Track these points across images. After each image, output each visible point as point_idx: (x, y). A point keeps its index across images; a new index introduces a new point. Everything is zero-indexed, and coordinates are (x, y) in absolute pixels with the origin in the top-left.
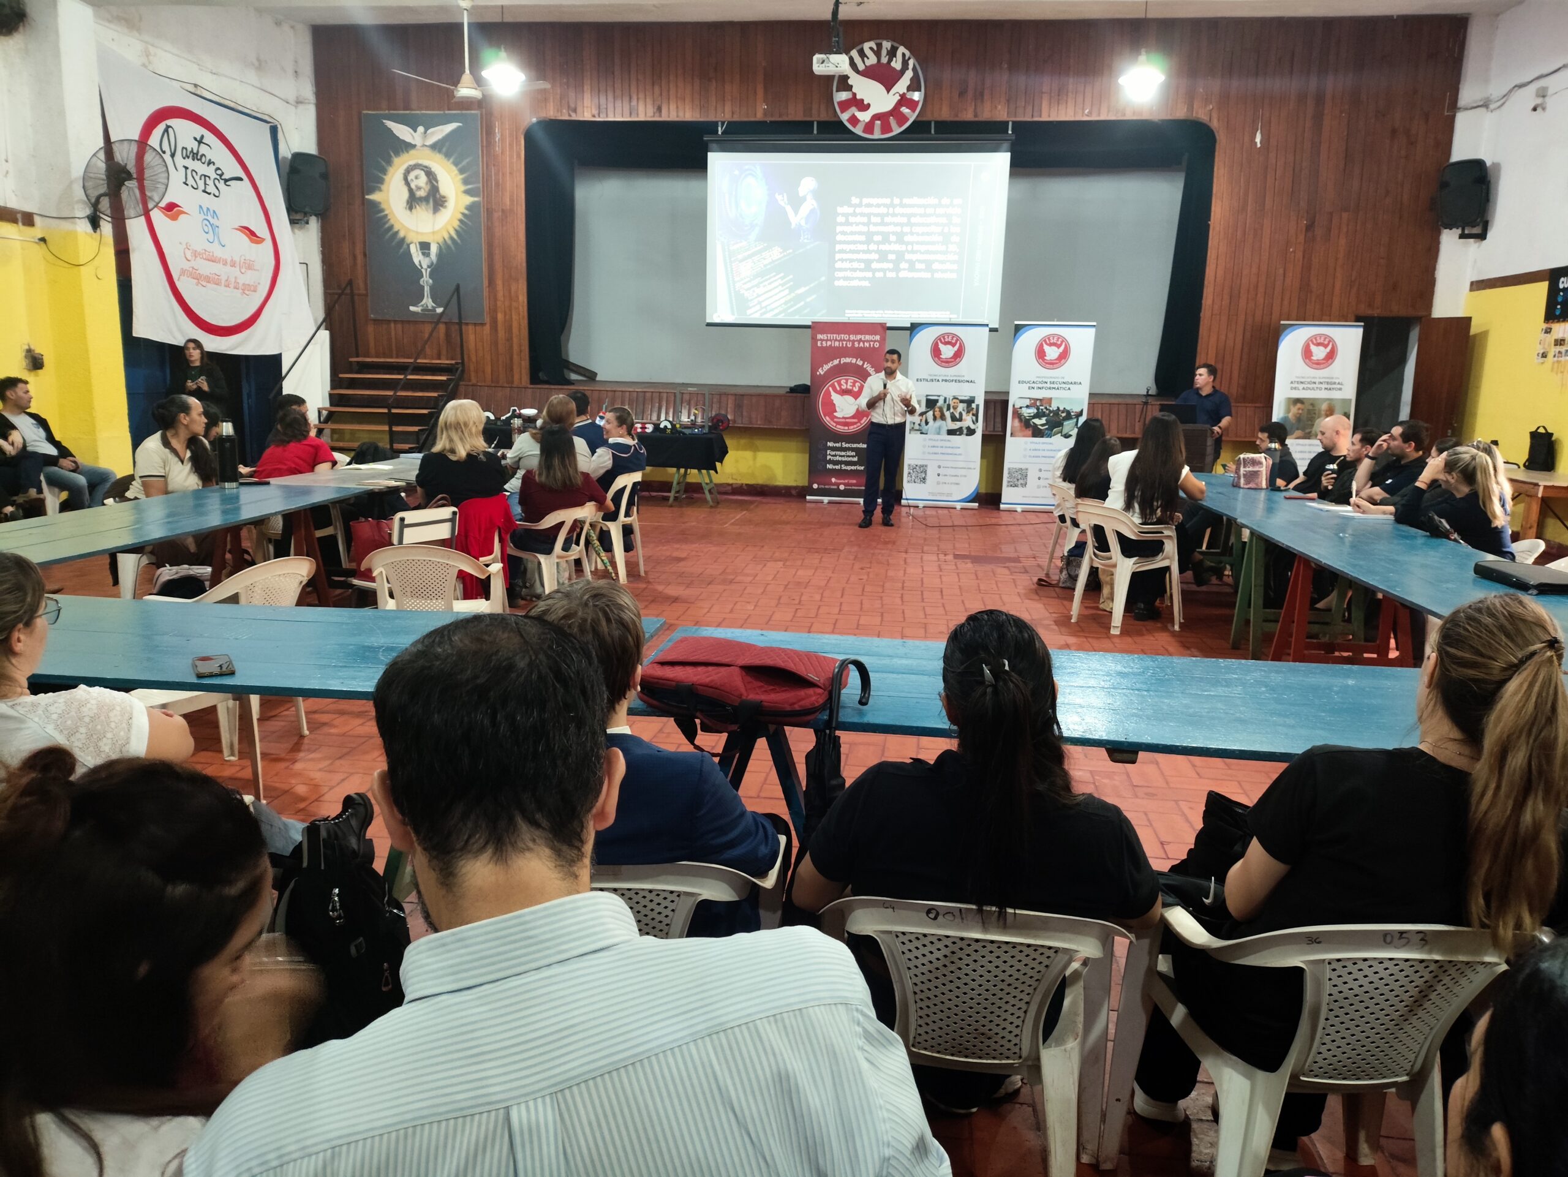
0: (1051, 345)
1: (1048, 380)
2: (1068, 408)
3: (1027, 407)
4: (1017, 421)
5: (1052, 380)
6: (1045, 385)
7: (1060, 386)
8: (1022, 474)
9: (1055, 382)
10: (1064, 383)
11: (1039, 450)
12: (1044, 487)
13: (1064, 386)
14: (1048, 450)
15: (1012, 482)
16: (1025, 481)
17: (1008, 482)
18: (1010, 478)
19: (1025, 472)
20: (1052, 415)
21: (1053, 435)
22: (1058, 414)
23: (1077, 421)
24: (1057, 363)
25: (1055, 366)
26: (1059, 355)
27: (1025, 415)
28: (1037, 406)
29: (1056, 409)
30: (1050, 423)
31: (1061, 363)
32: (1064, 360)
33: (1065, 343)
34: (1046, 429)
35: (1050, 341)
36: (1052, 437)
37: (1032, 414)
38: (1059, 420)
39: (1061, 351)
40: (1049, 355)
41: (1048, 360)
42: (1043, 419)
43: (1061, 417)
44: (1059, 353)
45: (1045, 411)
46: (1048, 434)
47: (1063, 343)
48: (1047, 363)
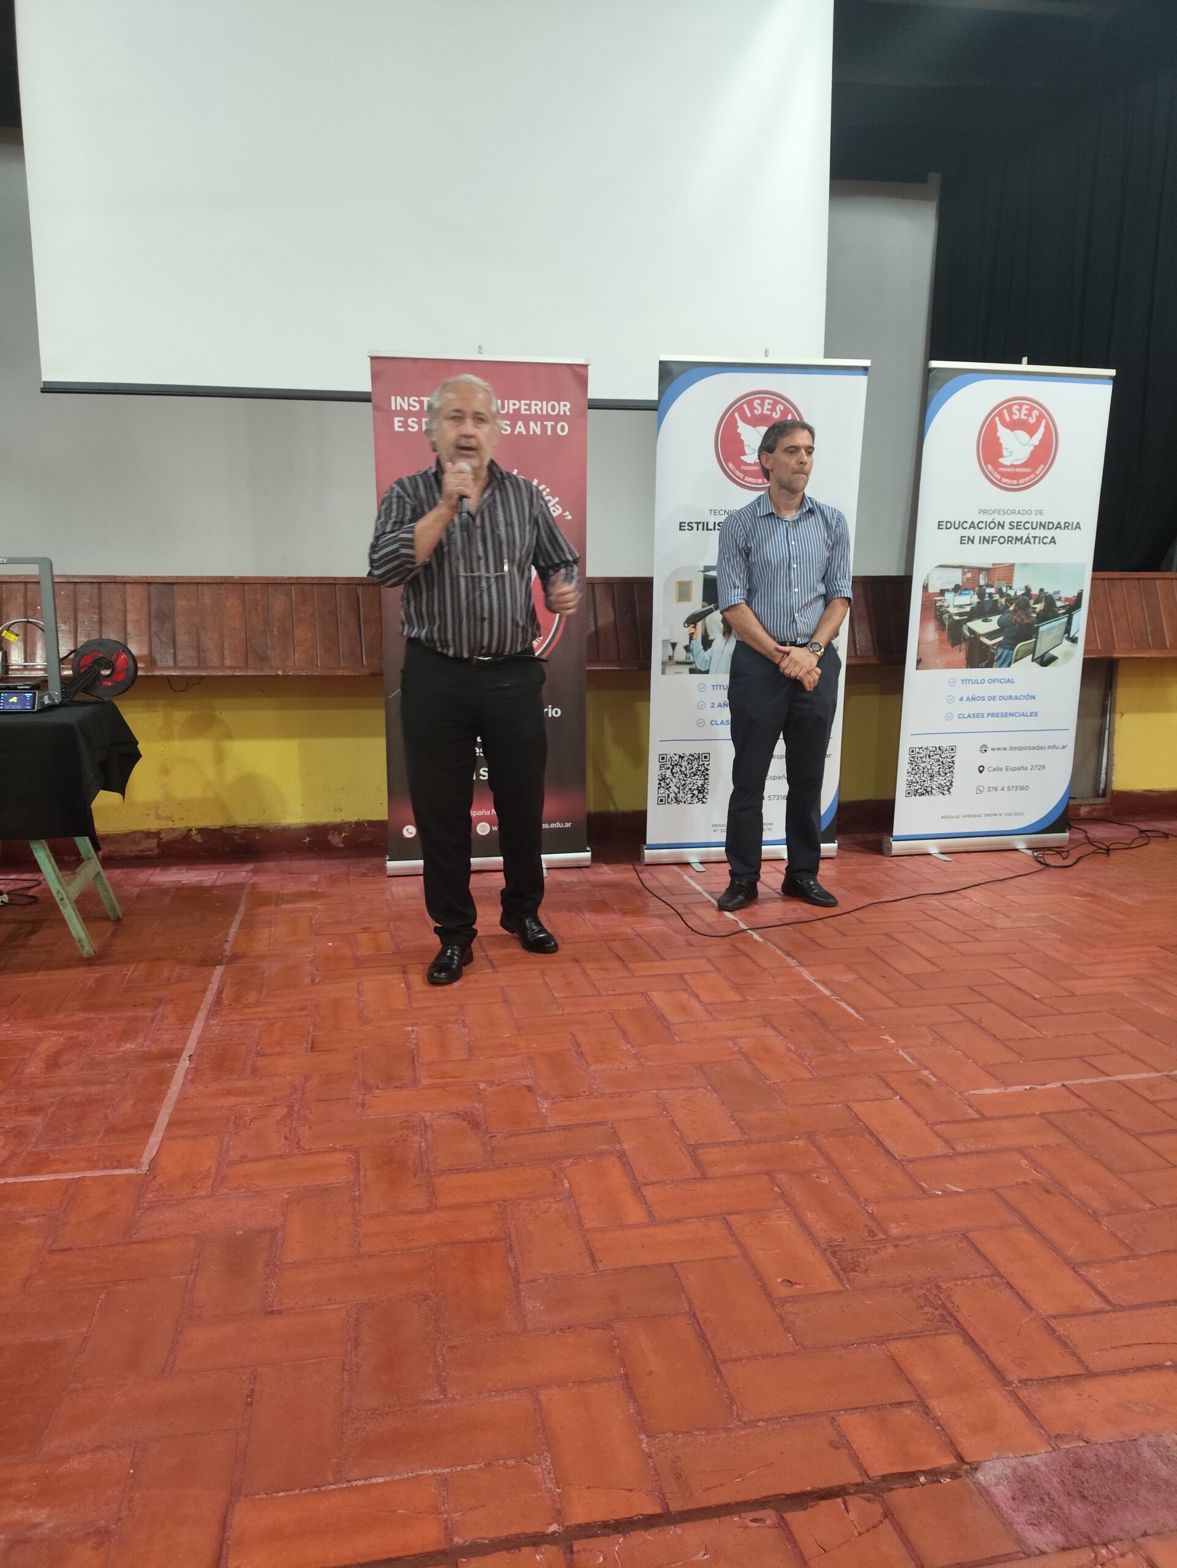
0: (1013, 426)
1: (1006, 519)
2: (1049, 590)
3: (957, 589)
4: (932, 627)
5: (1016, 518)
6: (998, 532)
7: (1033, 533)
8: (941, 760)
9: (1022, 524)
10: (1042, 525)
11: (983, 698)
12: (991, 789)
13: (1041, 533)
14: (1002, 698)
15: (918, 783)
16: (947, 779)
17: (910, 783)
18: (914, 772)
19: (948, 755)
20: (1011, 608)
21: (1016, 661)
22: (1027, 606)
23: (1069, 623)
24: (1028, 474)
25: (1023, 481)
26: (1033, 453)
27: (948, 612)
28: (980, 586)
29: (1023, 592)
30: (1006, 630)
31: (1035, 474)
32: (1042, 466)
33: (1047, 423)
34: (999, 644)
35: (1011, 413)
36: (1012, 665)
37: (968, 609)
38: (1027, 621)
39: (1037, 443)
40: (1010, 454)
41: (1006, 466)
42: (991, 620)
43: (1034, 612)
44: (1032, 448)
45: (997, 600)
46: (1004, 656)
47: (1044, 422)
48: (1003, 474)
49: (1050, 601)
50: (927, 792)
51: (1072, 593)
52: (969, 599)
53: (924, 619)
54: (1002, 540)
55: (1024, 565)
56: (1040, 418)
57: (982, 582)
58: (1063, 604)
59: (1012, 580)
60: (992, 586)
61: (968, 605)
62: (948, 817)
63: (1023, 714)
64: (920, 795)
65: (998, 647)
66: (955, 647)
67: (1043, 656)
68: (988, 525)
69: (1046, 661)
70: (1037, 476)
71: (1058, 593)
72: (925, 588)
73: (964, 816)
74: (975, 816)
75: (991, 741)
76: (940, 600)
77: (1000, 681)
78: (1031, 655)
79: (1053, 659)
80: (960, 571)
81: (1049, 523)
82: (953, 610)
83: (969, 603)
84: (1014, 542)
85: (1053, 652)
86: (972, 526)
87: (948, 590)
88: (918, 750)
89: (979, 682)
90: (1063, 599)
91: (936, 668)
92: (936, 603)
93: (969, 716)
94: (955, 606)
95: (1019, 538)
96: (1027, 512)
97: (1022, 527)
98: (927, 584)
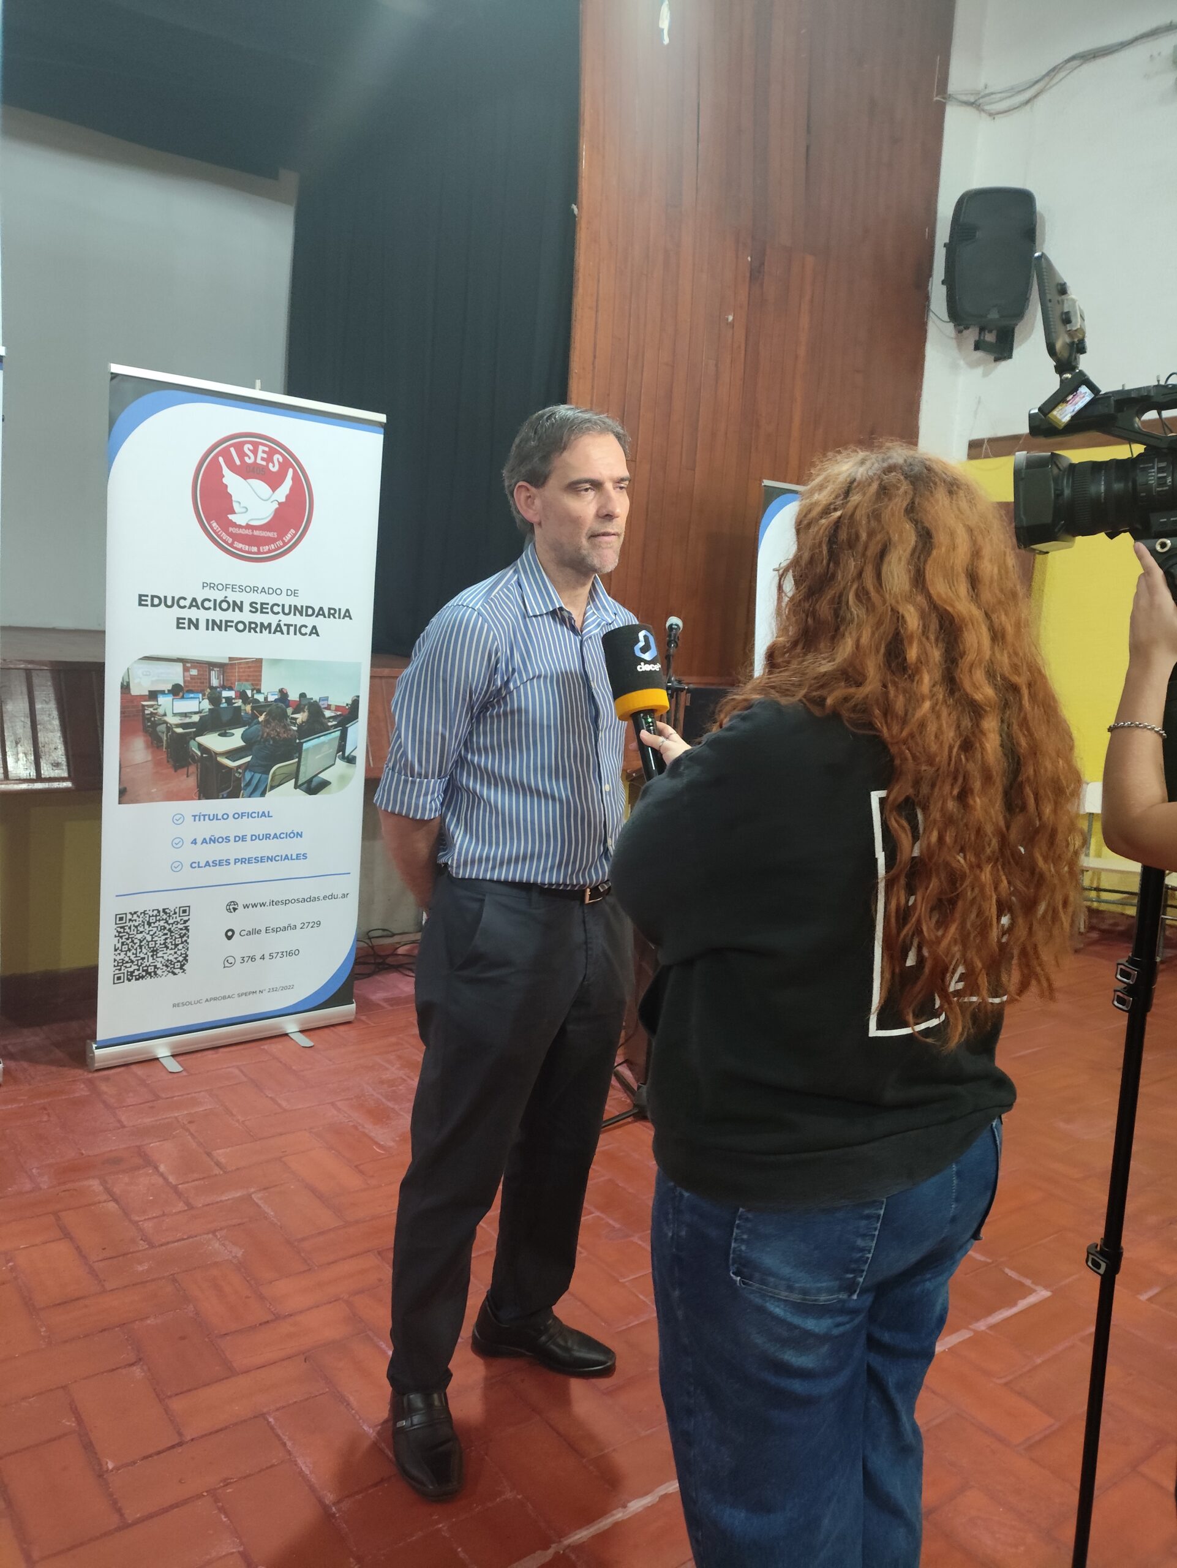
0: (247, 472)
1: (247, 598)
2: (314, 695)
3: (177, 691)
4: (141, 743)
5: (260, 598)
6: (234, 616)
7: (286, 619)
8: (168, 927)
9: (269, 607)
10: (297, 610)
11: (227, 839)
12: (246, 959)
13: (297, 620)
14: (254, 838)
15: (132, 962)
16: (179, 953)
17: (119, 965)
18: (125, 948)
19: (178, 919)
20: (261, 719)
21: (272, 788)
22: (284, 715)
23: (343, 738)
24: (272, 541)
25: (266, 548)
26: (277, 511)
27: (166, 722)
28: (211, 688)
29: (276, 697)
30: (256, 747)
31: (283, 541)
32: (293, 531)
33: (295, 472)
34: (247, 767)
35: (242, 455)
36: (268, 794)
37: (196, 718)
38: (285, 735)
39: (283, 499)
40: (244, 510)
41: (240, 527)
42: (233, 734)
43: (294, 724)
44: (276, 506)
45: (239, 707)
46: (255, 782)
47: (291, 471)
48: (236, 537)
49: (316, 710)
50: (149, 973)
51: (345, 700)
52: (195, 706)
53: (126, 732)
54: (241, 627)
55: (276, 662)
56: (285, 466)
57: (215, 682)
58: (333, 714)
59: (260, 680)
60: (231, 689)
61: (196, 713)
62: (183, 1004)
63: (287, 857)
64: (136, 979)
65: (245, 771)
66: (179, 771)
67: (310, 781)
68: (217, 605)
69: (314, 787)
70: (285, 544)
71: (327, 699)
72: (125, 688)
73: (207, 1000)
74: (224, 998)
75: (242, 896)
76: (152, 706)
77: (250, 815)
78: (294, 780)
79: (325, 784)
80: (179, 667)
81: (307, 607)
82: (172, 720)
83: (197, 710)
84: (258, 629)
85: (324, 776)
86: (194, 603)
87: (162, 692)
88: (129, 916)
89: (220, 817)
90: (333, 708)
91: (152, 800)
92: (144, 710)
93: (207, 864)
94: (175, 715)
95: (266, 625)
96: (275, 591)
97: (269, 610)
98: (128, 683)
